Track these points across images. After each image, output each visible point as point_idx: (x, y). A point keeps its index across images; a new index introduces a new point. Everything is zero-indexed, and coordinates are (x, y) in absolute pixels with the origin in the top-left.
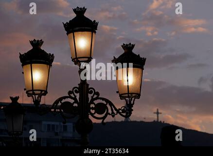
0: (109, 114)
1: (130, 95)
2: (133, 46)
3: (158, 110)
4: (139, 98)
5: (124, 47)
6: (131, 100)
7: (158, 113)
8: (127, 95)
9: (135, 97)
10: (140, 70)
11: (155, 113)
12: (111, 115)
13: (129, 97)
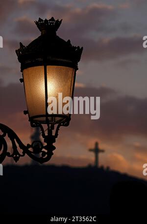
0: (8, 155)
1: (50, 118)
2: (58, 23)
3: (97, 144)
4: (67, 125)
5: (41, 24)
6: (53, 128)
7: (97, 150)
8: (44, 119)
9: (60, 123)
10: (71, 70)
11: (91, 150)
12: (12, 156)
13: (47, 122)
